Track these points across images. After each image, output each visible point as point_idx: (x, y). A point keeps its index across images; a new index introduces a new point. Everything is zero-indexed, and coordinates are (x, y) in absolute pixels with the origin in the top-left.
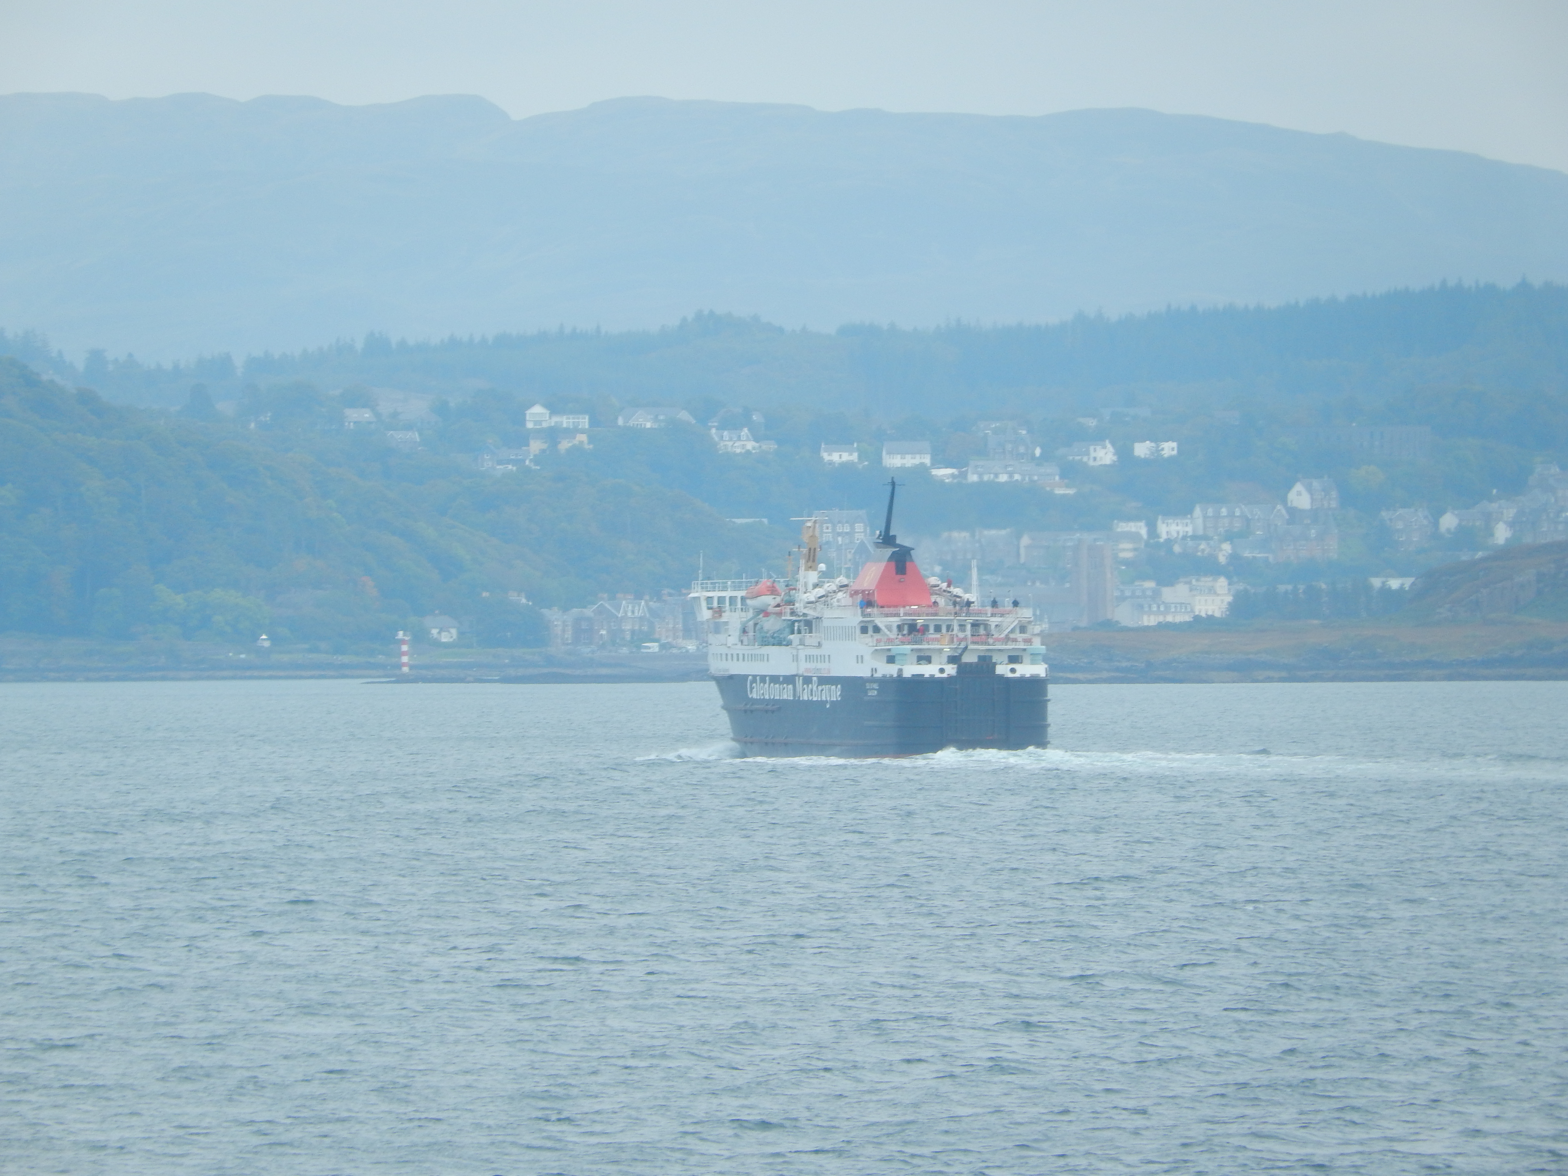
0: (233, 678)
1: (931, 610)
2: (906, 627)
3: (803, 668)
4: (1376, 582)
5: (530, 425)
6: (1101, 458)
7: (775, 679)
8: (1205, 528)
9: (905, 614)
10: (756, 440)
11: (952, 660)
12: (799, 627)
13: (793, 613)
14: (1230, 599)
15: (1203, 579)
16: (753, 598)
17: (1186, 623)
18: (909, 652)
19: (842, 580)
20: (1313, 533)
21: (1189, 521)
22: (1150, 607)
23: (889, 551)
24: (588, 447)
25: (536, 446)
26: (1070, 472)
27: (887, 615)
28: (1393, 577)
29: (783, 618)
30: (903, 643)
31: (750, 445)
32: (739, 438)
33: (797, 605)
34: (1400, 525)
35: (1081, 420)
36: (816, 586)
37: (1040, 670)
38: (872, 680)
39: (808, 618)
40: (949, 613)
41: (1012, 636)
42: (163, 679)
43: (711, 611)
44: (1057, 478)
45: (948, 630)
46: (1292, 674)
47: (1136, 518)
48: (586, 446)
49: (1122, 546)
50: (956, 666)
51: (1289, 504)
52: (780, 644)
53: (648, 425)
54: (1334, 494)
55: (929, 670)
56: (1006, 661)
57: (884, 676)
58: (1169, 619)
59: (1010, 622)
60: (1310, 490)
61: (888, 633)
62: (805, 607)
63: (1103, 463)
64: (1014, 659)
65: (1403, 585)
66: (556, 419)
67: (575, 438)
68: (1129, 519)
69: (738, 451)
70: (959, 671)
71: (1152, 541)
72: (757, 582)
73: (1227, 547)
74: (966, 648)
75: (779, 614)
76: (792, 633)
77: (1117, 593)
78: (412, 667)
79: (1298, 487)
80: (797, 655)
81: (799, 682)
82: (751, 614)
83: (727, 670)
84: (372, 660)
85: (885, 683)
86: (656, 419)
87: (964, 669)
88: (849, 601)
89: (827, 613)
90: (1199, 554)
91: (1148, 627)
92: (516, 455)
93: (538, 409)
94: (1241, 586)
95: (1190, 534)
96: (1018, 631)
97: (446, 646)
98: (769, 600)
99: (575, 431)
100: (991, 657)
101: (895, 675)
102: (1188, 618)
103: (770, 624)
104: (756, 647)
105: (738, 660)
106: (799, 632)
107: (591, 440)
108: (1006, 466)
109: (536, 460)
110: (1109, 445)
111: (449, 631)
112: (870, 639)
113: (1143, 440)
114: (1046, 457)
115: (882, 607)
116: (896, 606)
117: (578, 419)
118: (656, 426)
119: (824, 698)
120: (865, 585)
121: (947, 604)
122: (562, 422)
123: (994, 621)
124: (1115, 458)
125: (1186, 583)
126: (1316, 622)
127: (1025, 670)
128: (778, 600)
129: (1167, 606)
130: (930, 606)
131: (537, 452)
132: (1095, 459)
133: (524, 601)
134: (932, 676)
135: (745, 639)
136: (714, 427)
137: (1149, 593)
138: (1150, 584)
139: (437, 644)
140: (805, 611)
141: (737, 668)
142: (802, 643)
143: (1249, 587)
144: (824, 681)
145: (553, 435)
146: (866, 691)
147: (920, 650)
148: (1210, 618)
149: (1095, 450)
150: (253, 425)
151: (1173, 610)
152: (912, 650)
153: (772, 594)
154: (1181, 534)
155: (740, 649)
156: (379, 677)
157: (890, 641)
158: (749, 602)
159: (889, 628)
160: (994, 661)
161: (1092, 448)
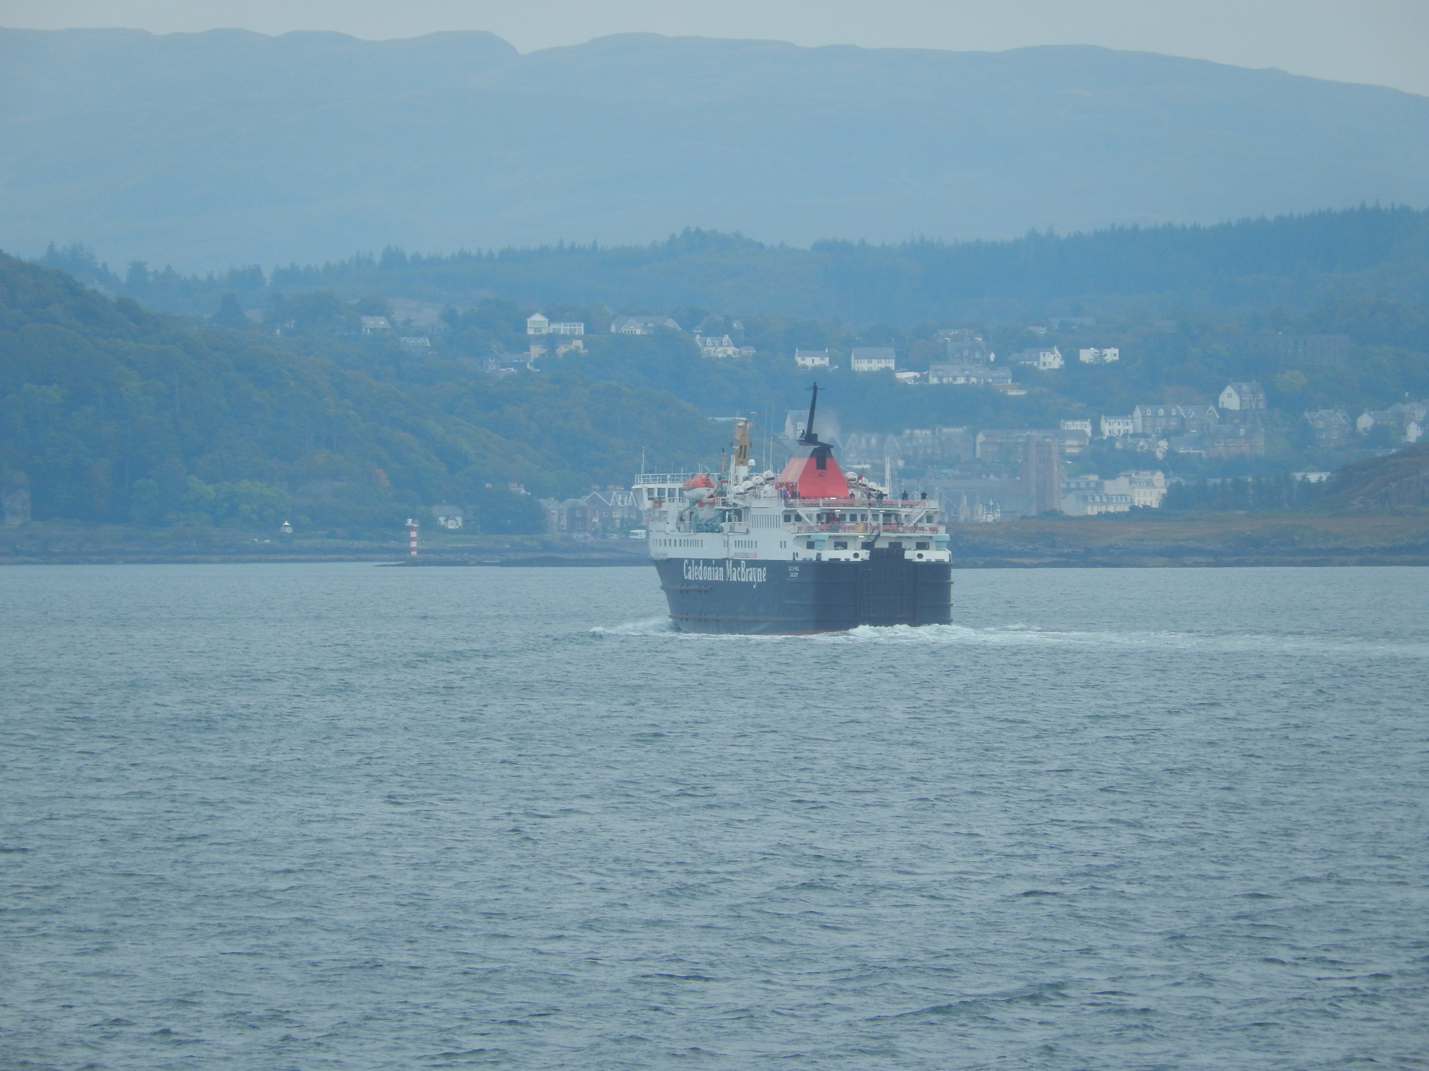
0: (259, 561)
1: (847, 501)
2: (825, 517)
3: (734, 552)
4: (1298, 476)
5: (531, 332)
6: (1050, 363)
7: (707, 562)
8: (1144, 426)
9: (824, 505)
10: (736, 346)
11: (866, 546)
12: (729, 516)
13: (724, 503)
14: (1164, 491)
15: (1141, 473)
16: (688, 490)
17: (1124, 513)
18: (827, 538)
19: (770, 473)
20: (1242, 432)
21: (1129, 421)
22: (1093, 498)
23: (810, 449)
24: (583, 351)
25: (536, 351)
26: (1021, 375)
27: (808, 506)
28: (1313, 471)
29: (716, 507)
30: (822, 530)
31: (731, 350)
32: (721, 344)
33: (728, 496)
34: (1321, 425)
35: (1031, 328)
36: (746, 479)
37: (944, 555)
38: (794, 563)
39: (738, 507)
40: (863, 505)
41: (920, 525)
42: (195, 562)
43: (651, 501)
44: (1010, 381)
45: (862, 520)
46: (1218, 559)
47: (1082, 417)
48: (582, 351)
49: (1068, 443)
50: (869, 551)
51: (1220, 406)
52: (712, 531)
53: (638, 332)
54: (1261, 396)
55: (845, 555)
56: (915, 547)
57: (805, 560)
58: (1111, 509)
59: (918, 512)
60: (1240, 393)
61: (808, 521)
62: (735, 498)
63: (1052, 367)
64: (922, 546)
65: (1321, 478)
66: (554, 326)
67: (571, 343)
68: (1075, 418)
69: (720, 356)
70: (872, 555)
71: (1096, 438)
72: (693, 476)
73: (1163, 444)
74: (878, 535)
75: (712, 504)
76: (724, 521)
77: (1063, 486)
78: (420, 552)
79: (1229, 389)
80: (728, 542)
81: (729, 565)
82: (687, 504)
83: (666, 554)
84: (385, 545)
85: (805, 566)
86: (645, 327)
87: (876, 554)
88: (775, 493)
89: (755, 503)
90: (1139, 450)
91: (1091, 516)
92: (518, 359)
93: (538, 318)
94: (1174, 480)
95: (1131, 432)
96: (925, 520)
97: (452, 532)
98: (703, 492)
99: (573, 337)
100: (900, 544)
101: (814, 559)
102: (1127, 509)
103: (704, 513)
104: (692, 533)
105: (675, 545)
106: (730, 520)
107: (586, 345)
108: (963, 370)
109: (537, 364)
110: (1057, 352)
111: (455, 519)
112: (792, 527)
113: (1088, 347)
114: (999, 362)
115: (804, 498)
116: (816, 498)
117: (575, 326)
118: (645, 333)
119: (751, 580)
120: (789, 478)
121: (862, 496)
122: (560, 329)
123: (903, 512)
124: (1062, 363)
125: (1126, 476)
126: (1242, 512)
127: (931, 555)
128: (712, 491)
129: (1109, 498)
130: (846, 498)
131: (537, 356)
132: (1044, 364)
133: (523, 491)
134: (847, 560)
135: (682, 526)
136: (699, 333)
137: (1092, 485)
138: (1094, 478)
139: (445, 531)
140: (736, 501)
141: (674, 553)
142: (732, 530)
143: (1182, 480)
144: (752, 564)
145: (551, 341)
146: (788, 573)
147: (838, 537)
148: (1146, 509)
149: (1044, 355)
150: (278, 331)
151: (1114, 501)
152: (830, 537)
153: (706, 486)
154: (1122, 433)
155: (677, 535)
156: (391, 560)
157: (810, 529)
158: (685, 493)
159: (809, 516)
160: (903, 547)
161: (1041, 354)
